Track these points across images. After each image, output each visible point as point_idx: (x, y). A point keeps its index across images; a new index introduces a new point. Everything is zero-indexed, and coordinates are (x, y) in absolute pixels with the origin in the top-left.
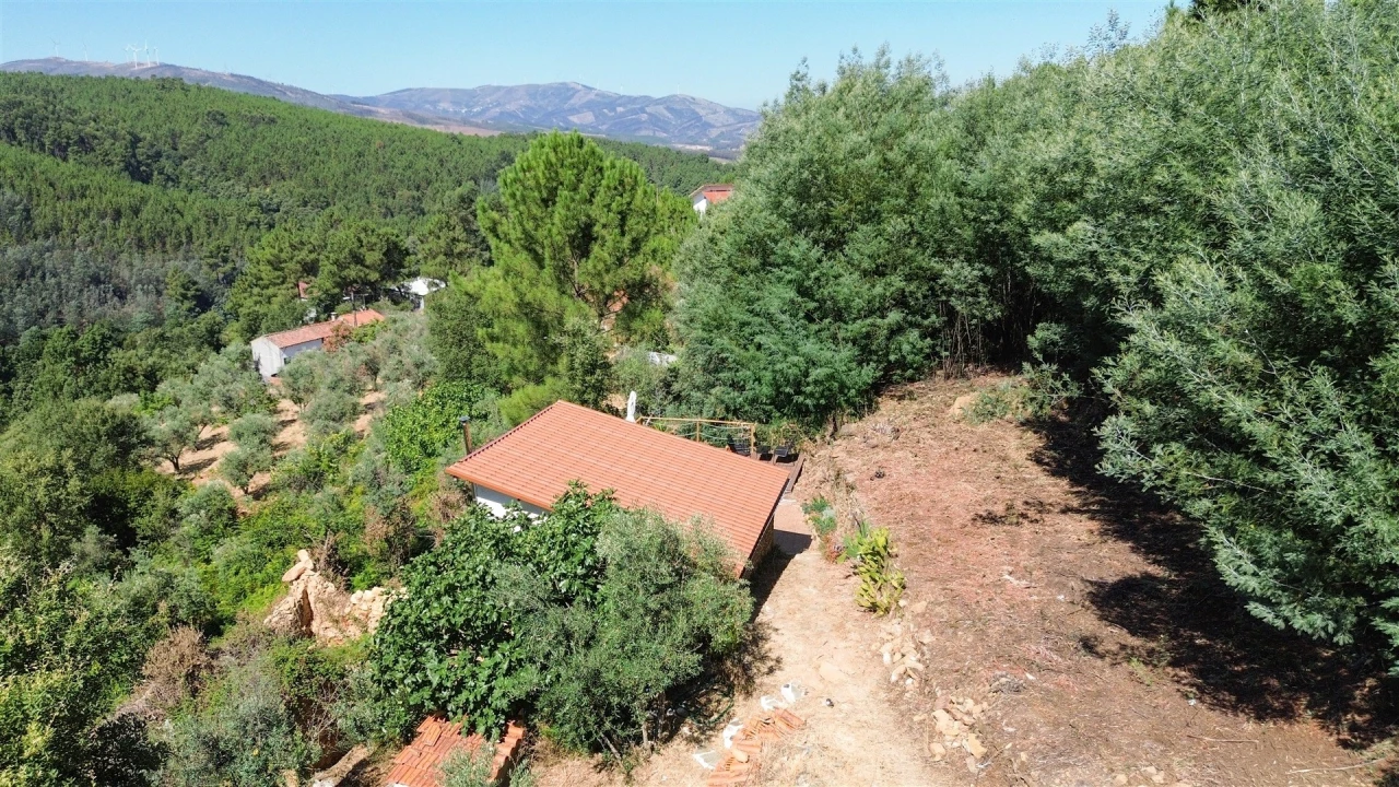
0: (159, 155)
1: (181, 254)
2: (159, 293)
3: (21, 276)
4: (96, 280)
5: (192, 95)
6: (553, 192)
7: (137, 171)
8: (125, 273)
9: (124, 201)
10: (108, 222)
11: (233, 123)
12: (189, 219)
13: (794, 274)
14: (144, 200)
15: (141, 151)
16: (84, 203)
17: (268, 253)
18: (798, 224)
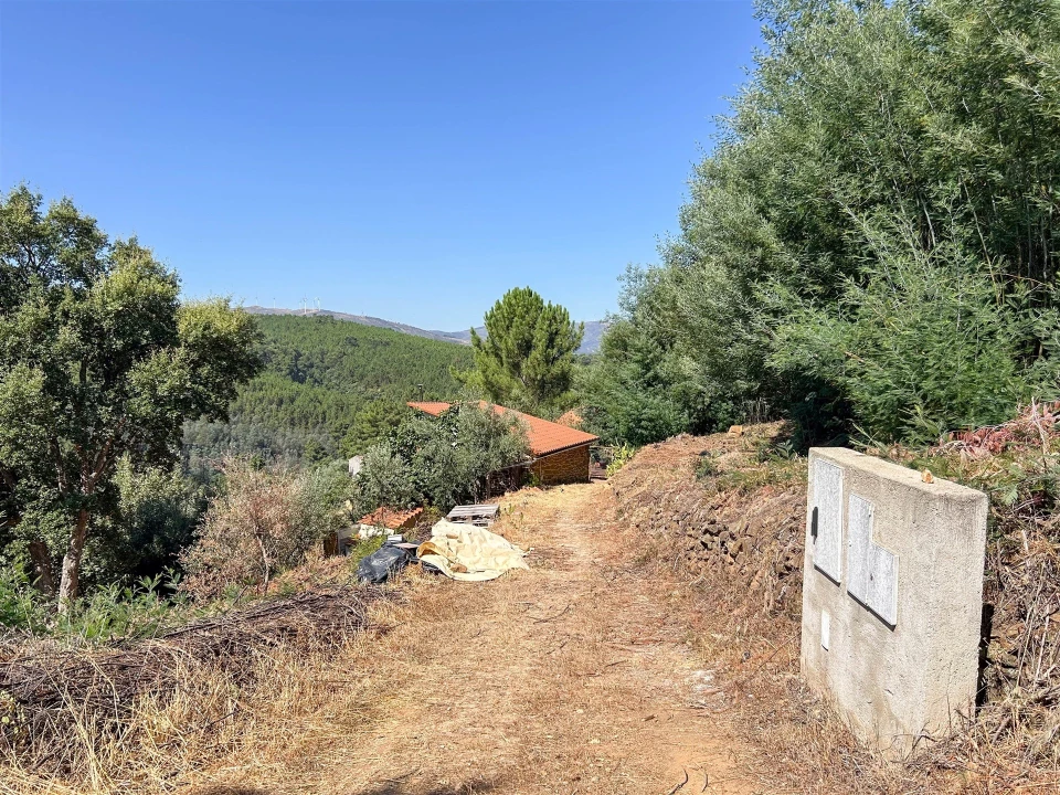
0: (312, 366)
1: (317, 430)
2: (299, 455)
3: (216, 440)
4: (261, 445)
5: (338, 327)
6: (511, 321)
7: (297, 376)
8: (280, 441)
9: (286, 394)
10: (274, 406)
11: (361, 345)
12: (325, 407)
13: (639, 356)
14: (298, 394)
15: (302, 362)
16: (261, 394)
17: (369, 415)
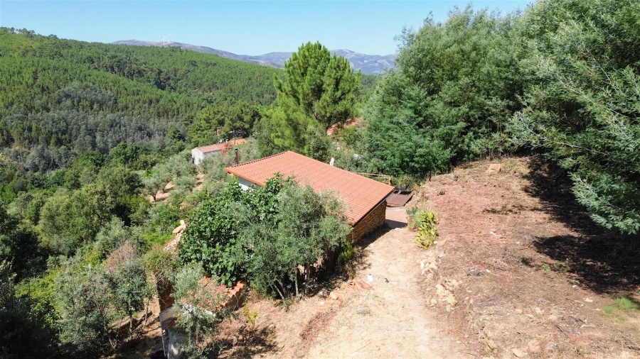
0: (169, 78)
1: (174, 119)
2: (164, 135)
3: (112, 126)
4: (140, 129)
5: (184, 54)
6: (306, 69)
7: (160, 85)
8: (152, 127)
9: (154, 97)
10: (147, 105)
11: (199, 65)
12: (178, 105)
13: (412, 104)
14: (161, 97)
15: (162, 76)
16: (138, 97)
17: (204, 116)
18: (417, 80)
